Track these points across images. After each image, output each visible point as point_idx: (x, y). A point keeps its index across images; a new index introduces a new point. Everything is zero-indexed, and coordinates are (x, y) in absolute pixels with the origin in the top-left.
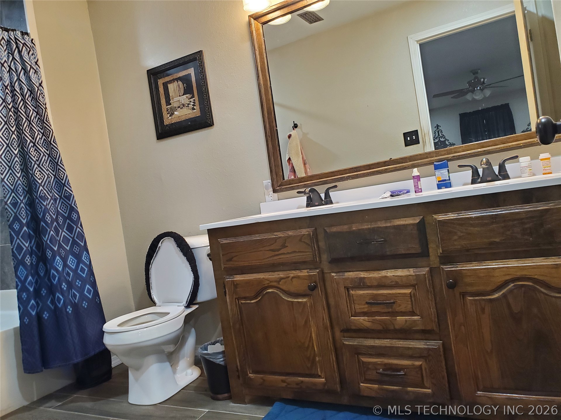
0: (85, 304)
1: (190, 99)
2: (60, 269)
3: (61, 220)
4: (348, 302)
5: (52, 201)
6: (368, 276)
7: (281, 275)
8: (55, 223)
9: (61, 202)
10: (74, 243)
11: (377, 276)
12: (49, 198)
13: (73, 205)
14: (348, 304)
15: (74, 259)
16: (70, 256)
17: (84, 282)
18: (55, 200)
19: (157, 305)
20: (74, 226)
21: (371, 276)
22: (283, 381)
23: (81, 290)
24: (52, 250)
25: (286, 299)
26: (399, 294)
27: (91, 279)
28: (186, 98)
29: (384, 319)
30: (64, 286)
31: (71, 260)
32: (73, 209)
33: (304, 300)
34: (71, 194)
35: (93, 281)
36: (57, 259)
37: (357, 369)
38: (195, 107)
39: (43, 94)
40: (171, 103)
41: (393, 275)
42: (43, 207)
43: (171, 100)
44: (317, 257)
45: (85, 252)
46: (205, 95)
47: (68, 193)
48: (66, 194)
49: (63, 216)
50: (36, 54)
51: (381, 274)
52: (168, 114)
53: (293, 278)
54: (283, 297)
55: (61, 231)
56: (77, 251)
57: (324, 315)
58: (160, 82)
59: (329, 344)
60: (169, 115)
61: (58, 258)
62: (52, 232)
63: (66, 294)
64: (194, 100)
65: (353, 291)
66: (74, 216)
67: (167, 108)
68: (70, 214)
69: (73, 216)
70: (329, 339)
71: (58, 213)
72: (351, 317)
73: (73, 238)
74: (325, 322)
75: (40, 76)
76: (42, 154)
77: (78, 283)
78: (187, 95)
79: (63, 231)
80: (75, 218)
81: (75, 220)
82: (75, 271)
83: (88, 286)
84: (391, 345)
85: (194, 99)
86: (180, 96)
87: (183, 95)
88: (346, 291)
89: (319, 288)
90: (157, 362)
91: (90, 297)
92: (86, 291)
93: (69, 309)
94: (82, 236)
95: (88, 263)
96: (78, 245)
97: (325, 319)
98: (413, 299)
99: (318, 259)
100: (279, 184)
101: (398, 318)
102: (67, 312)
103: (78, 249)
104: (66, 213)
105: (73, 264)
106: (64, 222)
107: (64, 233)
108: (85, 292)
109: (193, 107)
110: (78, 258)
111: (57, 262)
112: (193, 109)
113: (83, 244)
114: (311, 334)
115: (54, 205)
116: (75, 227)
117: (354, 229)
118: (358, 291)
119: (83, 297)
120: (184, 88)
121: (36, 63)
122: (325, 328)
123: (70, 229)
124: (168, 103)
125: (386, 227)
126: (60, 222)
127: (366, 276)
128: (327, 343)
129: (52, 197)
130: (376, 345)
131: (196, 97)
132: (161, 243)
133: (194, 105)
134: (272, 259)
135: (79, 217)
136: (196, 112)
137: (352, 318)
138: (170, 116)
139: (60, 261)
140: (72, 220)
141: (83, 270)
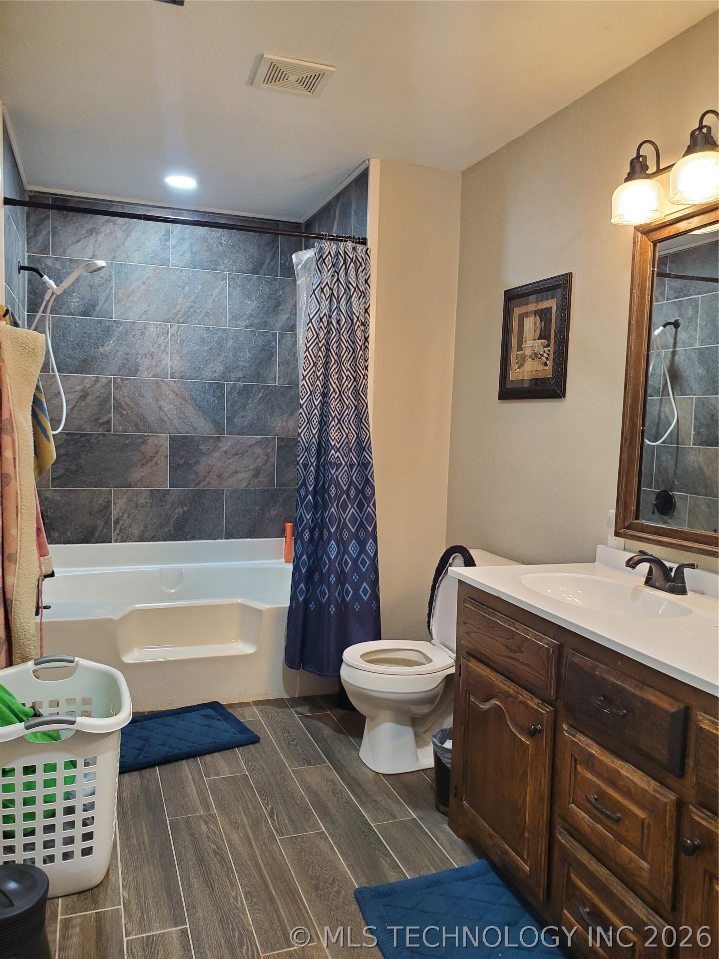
0: (357, 606)
1: (545, 347)
2: (332, 557)
3: (353, 492)
4: (573, 779)
5: (346, 468)
6: (600, 757)
7: (511, 690)
8: (345, 496)
9: (358, 470)
10: (362, 526)
11: (609, 763)
12: (342, 464)
13: (369, 477)
14: (572, 782)
15: (357, 546)
16: (354, 541)
17: (363, 577)
18: (351, 466)
19: (432, 641)
20: (365, 503)
21: (603, 758)
22: (491, 837)
23: (356, 587)
24: (329, 531)
25: (511, 727)
26: (629, 810)
27: (372, 577)
28: (540, 344)
29: (606, 835)
30: (333, 579)
31: (354, 546)
32: (368, 482)
33: (527, 742)
34: (370, 462)
35: (373, 579)
36: (331, 543)
37: (563, 884)
38: (548, 362)
39: (368, 323)
40: (522, 348)
41: (628, 776)
42: (330, 476)
43: (524, 344)
44: (552, 689)
45: (371, 540)
46: (562, 346)
47: (367, 460)
48: (364, 461)
49: (356, 488)
50: (368, 269)
51: (614, 764)
52: (517, 363)
53: (521, 702)
54: (508, 722)
55: (350, 506)
56: (362, 537)
57: (543, 779)
58: (517, 311)
59: (541, 823)
60: (517, 365)
61: (333, 542)
62: (333, 509)
63: (333, 589)
64: (549, 351)
65: (581, 766)
66: (368, 491)
67: (517, 355)
68: (364, 487)
69: (366, 491)
70: (543, 816)
71: (351, 483)
72: (573, 803)
73: (361, 519)
74: (542, 788)
75: (368, 299)
76: (345, 407)
77: (355, 577)
78: (543, 341)
79: (352, 507)
80: (368, 494)
81: (368, 496)
82: (355, 561)
83: (365, 584)
84: (606, 882)
85: (549, 348)
86: (534, 340)
87: (539, 339)
88: (573, 761)
89: (544, 736)
90: (394, 722)
91: (366, 599)
92: (361, 590)
93: (332, 609)
94: (371, 519)
95: (372, 555)
96: (366, 529)
97: (543, 784)
98: (646, 831)
99: (552, 692)
100: (626, 524)
101: (623, 846)
102: (329, 612)
103: (364, 534)
104: (360, 485)
105: (354, 551)
106: (356, 496)
107: (352, 510)
108: (360, 592)
109: (545, 360)
110: (362, 544)
111: (331, 547)
112: (546, 364)
113: (370, 529)
114: (526, 794)
115: (347, 473)
116: (366, 505)
117: (597, 673)
118: (585, 771)
119: (356, 597)
120: (541, 328)
121: (366, 281)
122: (540, 798)
123: (361, 507)
124: (520, 348)
125: (633, 695)
126: (352, 495)
127: (596, 755)
128: (539, 821)
129: (346, 463)
130: (589, 867)
131: (551, 348)
132: (453, 559)
133: (547, 359)
134: (506, 659)
135: (373, 494)
136: (547, 371)
137: (573, 805)
138: (518, 368)
139: (334, 547)
140: (364, 496)
141: (363, 563)
